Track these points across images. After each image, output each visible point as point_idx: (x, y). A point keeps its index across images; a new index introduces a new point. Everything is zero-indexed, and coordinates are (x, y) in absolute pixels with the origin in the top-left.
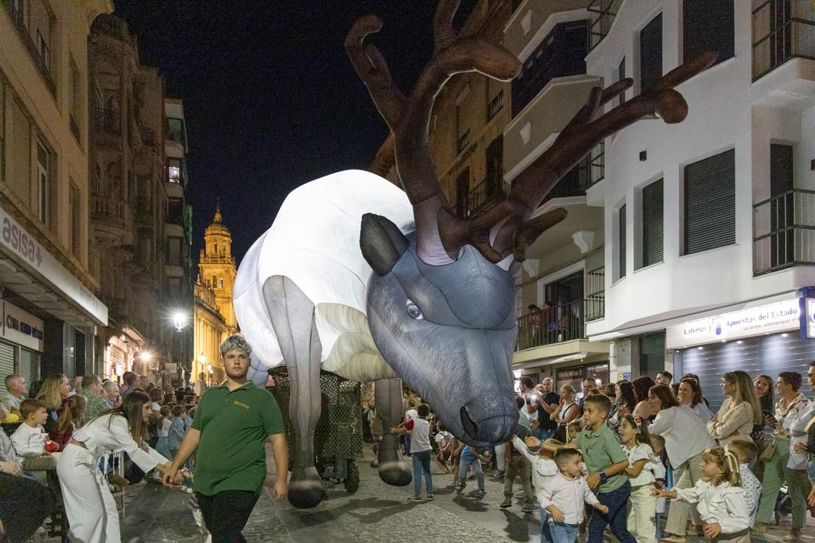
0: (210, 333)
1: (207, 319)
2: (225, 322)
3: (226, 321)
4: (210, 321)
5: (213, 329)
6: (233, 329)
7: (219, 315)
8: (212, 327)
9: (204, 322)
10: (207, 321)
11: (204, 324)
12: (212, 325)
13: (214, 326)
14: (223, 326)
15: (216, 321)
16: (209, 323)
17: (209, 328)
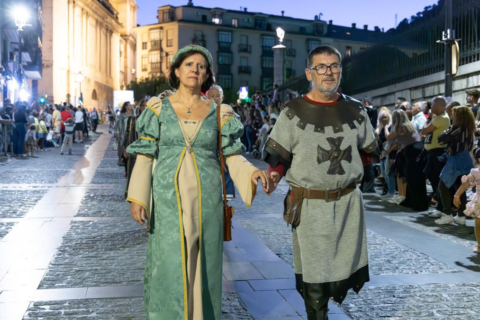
0: (94, 29)
1: (87, 5)
2: (117, 18)
3: (119, 16)
4: (93, 10)
5: (99, 24)
6: (131, 38)
7: (108, 5)
8: (97, 21)
9: (83, 9)
10: (87, 9)
11: (82, 13)
12: (96, 17)
13: (100, 19)
14: (113, 21)
15: (102, 11)
16: (91, 13)
17: (91, 21)
